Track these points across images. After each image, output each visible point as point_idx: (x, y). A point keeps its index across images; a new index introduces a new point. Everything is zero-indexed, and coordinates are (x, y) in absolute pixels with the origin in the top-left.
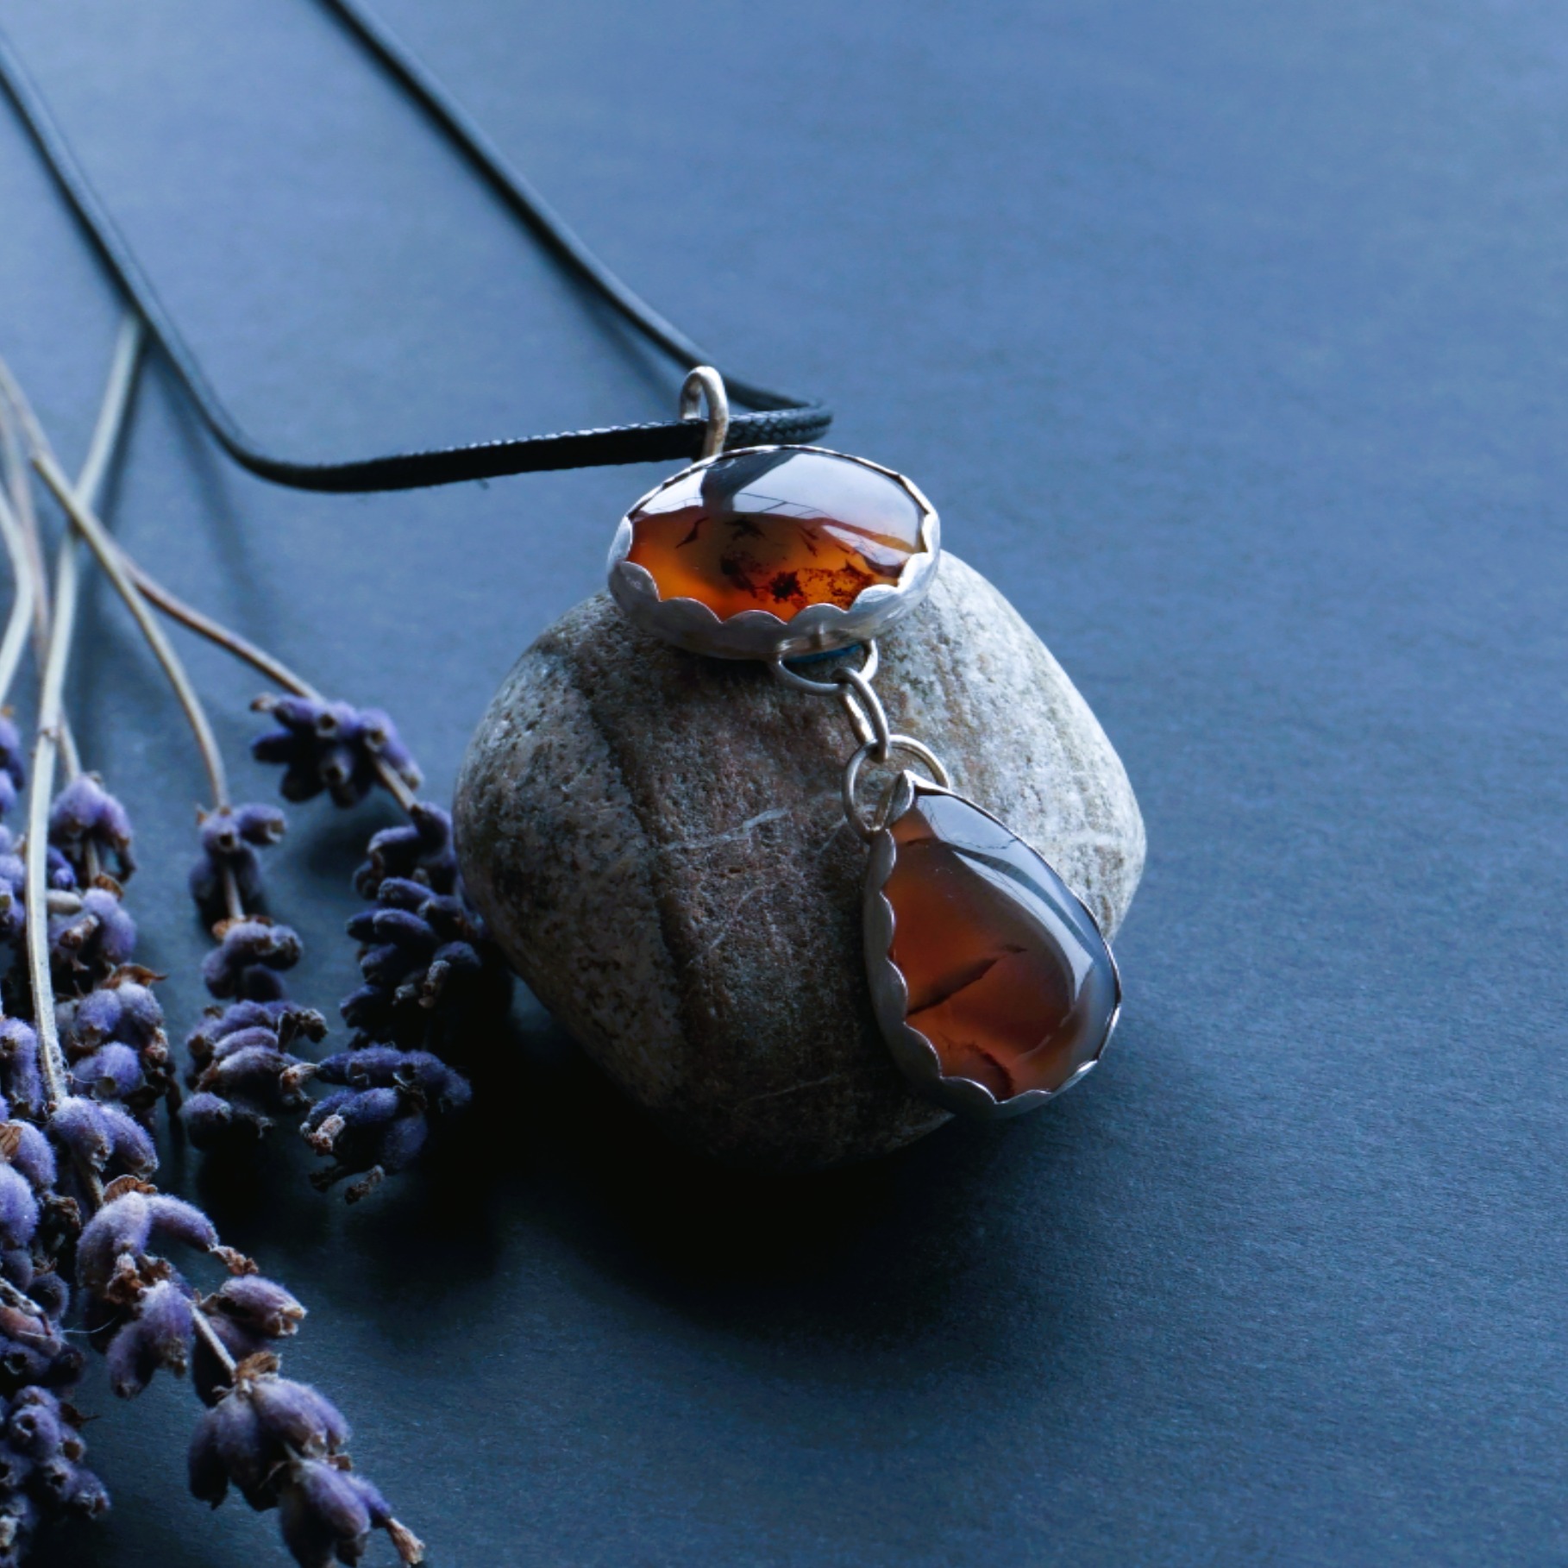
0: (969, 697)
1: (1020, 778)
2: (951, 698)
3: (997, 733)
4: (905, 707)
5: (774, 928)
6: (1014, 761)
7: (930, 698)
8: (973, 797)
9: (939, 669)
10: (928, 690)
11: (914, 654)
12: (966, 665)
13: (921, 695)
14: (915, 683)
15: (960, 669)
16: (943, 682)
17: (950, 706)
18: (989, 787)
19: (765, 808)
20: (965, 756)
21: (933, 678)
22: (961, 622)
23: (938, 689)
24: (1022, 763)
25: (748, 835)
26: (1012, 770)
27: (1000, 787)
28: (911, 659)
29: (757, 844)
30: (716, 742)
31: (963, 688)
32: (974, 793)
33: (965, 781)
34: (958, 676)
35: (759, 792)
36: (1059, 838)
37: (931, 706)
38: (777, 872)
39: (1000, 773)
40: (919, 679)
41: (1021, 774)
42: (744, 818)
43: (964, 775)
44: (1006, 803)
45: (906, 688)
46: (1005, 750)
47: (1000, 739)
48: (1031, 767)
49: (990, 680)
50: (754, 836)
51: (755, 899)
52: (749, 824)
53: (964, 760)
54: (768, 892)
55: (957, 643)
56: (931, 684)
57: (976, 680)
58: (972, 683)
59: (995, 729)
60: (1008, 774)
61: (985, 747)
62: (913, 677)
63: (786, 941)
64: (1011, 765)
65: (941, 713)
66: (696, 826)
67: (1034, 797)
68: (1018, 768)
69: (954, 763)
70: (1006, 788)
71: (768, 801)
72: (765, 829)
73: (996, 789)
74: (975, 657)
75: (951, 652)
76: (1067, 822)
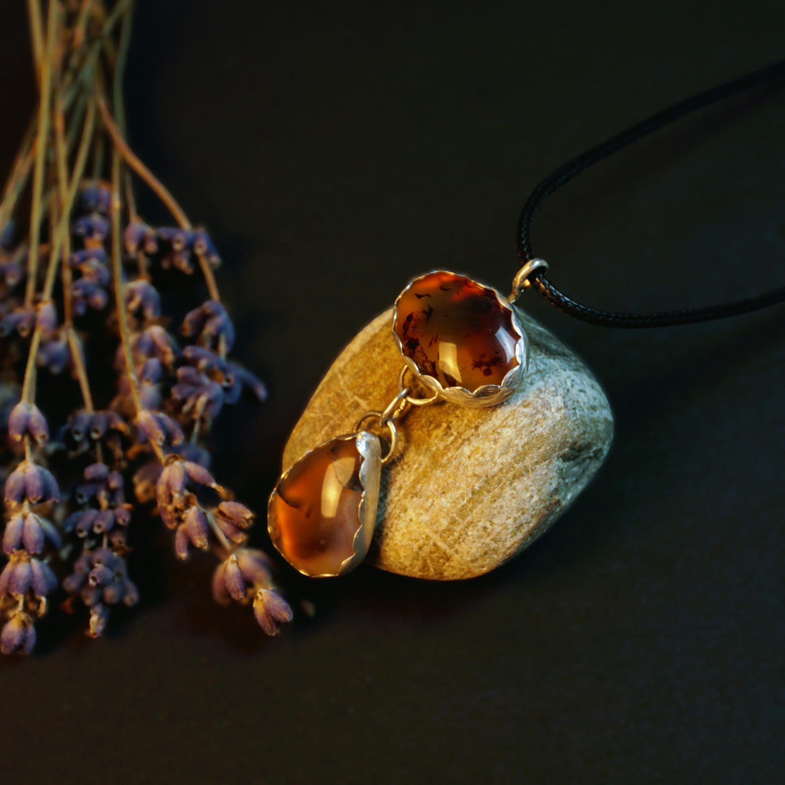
0: (455, 453)
1: (433, 493)
2: (451, 446)
3: (446, 473)
4: (435, 429)
5: (323, 432)
6: (439, 486)
7: (446, 438)
8: (414, 479)
9: (460, 434)
10: (449, 434)
11: (461, 420)
12: (469, 444)
13: (444, 433)
14: (449, 428)
15: (466, 442)
16: (456, 439)
17: (447, 448)
18: (421, 483)
19: (364, 400)
20: (428, 466)
21: (455, 433)
22: (491, 432)
23: (452, 438)
24: (440, 491)
25: (352, 400)
26: (434, 488)
27: (424, 487)
28: (458, 420)
29: (350, 406)
30: (382, 365)
31: (458, 449)
32: (416, 479)
33: (418, 471)
34: (462, 444)
35: (370, 394)
36: (422, 524)
37: (442, 440)
38: (343, 420)
39: (429, 484)
40: (451, 429)
41: (435, 493)
42: (357, 395)
43: (421, 470)
44: (419, 494)
45: (444, 425)
46: (441, 481)
47: (444, 476)
48: (441, 496)
49: (469, 457)
50: (353, 403)
51: (331, 418)
52: (356, 398)
53: (426, 466)
54: (335, 422)
55: (478, 436)
56: (452, 434)
57: (465, 451)
58: (463, 450)
59: (447, 471)
60: (431, 487)
61: (436, 471)
62: (451, 425)
63: (321, 440)
64: (436, 487)
65: (441, 446)
66: (349, 380)
67: (430, 504)
68: (436, 490)
69: (423, 463)
70: (425, 490)
71: (368, 399)
72: (357, 406)
73: (422, 486)
74: (477, 446)
75: (473, 435)
76: (431, 524)
